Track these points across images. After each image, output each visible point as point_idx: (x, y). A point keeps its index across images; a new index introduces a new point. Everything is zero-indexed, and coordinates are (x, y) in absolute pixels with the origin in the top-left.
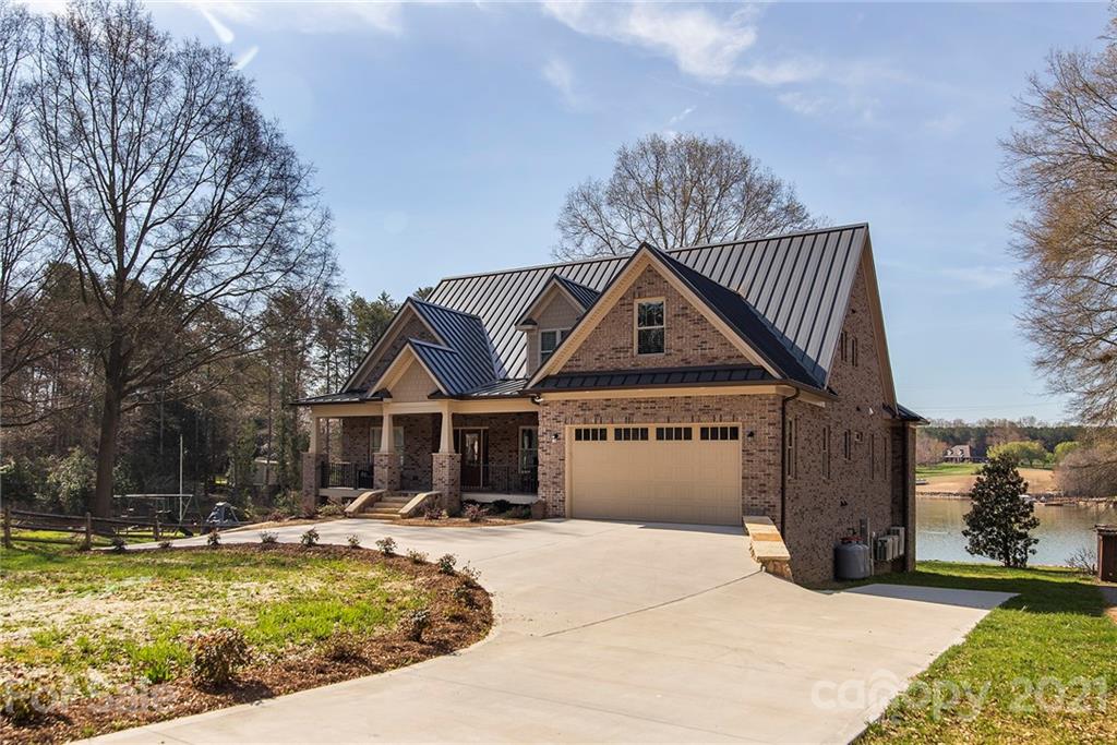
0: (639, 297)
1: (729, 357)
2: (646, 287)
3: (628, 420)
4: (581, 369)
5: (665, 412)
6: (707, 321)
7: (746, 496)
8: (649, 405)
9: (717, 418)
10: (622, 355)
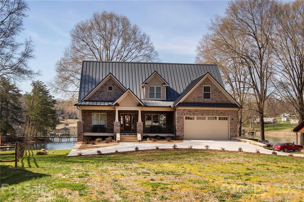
0: (205, 85)
1: (227, 101)
2: (206, 82)
3: (202, 115)
4: (189, 101)
5: (211, 113)
6: (222, 92)
7: (231, 133)
8: (208, 111)
9: (224, 115)
10: (200, 99)
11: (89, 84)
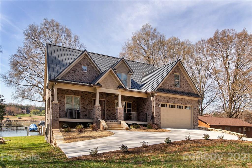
0: (175, 72)
1: (191, 91)
4: (164, 88)
5: (181, 102)
7: (194, 122)
8: (178, 100)
10: (172, 86)
11: (57, 65)
